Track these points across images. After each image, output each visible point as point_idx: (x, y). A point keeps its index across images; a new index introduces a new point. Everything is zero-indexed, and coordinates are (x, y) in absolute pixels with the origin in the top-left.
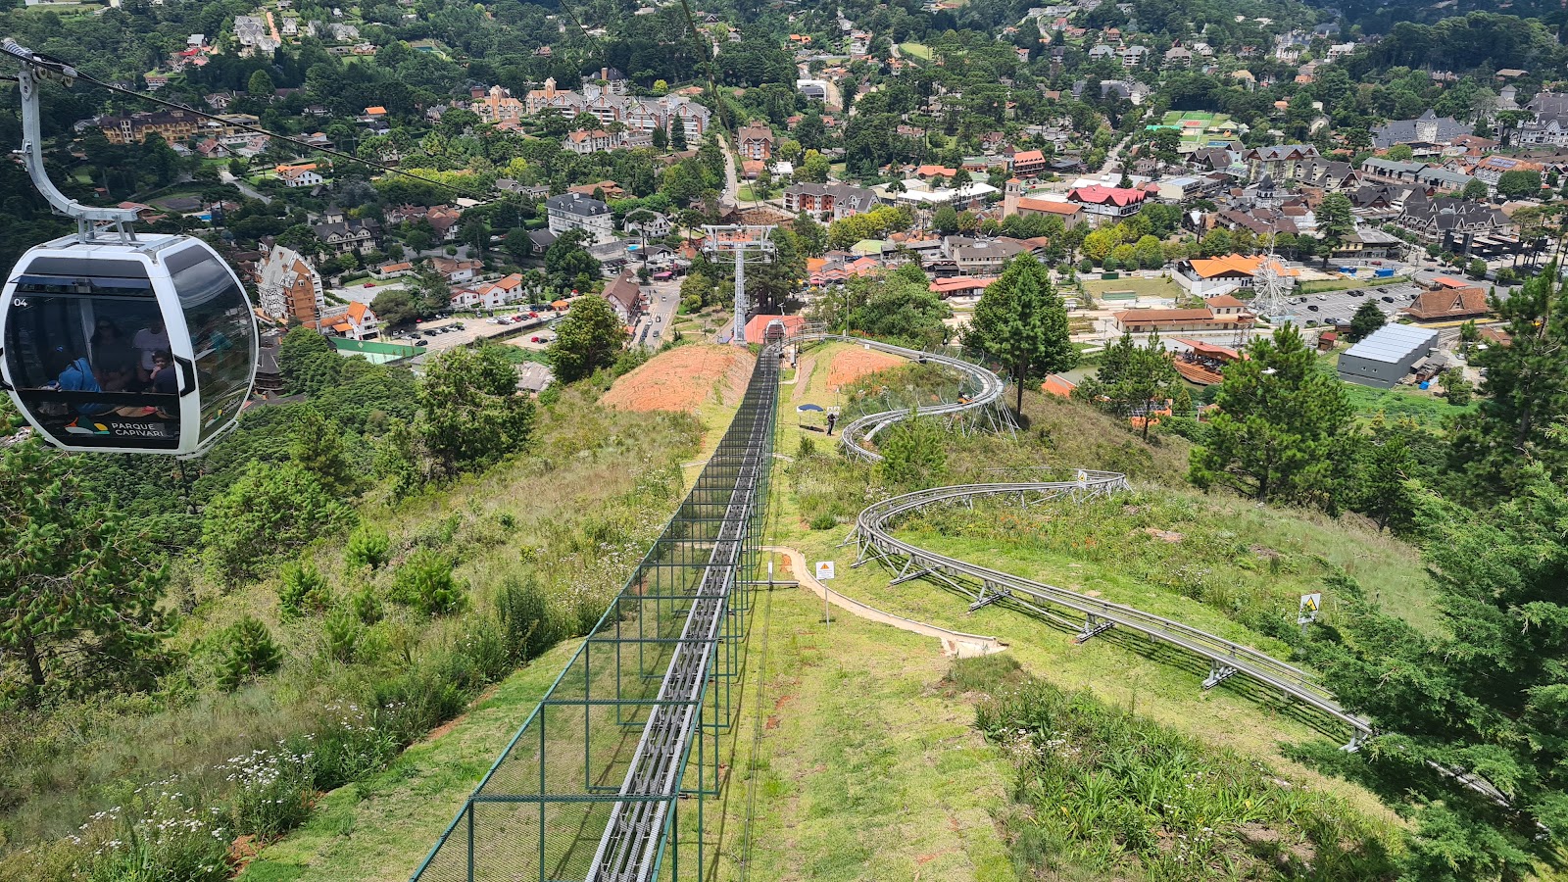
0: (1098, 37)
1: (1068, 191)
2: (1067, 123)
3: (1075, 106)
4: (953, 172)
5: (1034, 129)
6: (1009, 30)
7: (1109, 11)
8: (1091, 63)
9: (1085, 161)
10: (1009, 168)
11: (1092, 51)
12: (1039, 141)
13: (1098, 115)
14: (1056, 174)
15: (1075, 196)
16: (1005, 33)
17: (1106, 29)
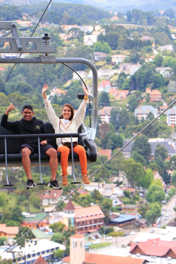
0: (142, 98)
1: (129, 245)
2: (121, 179)
3: (128, 164)
4: (15, 230)
5: (91, 187)
6: (55, 92)
7: (149, 74)
8: (137, 122)
9: (143, 216)
10: (70, 223)
11: (137, 111)
12: (96, 197)
13: (149, 171)
14: (116, 229)
15: (136, 250)
16: (52, 94)
17: (148, 91)
